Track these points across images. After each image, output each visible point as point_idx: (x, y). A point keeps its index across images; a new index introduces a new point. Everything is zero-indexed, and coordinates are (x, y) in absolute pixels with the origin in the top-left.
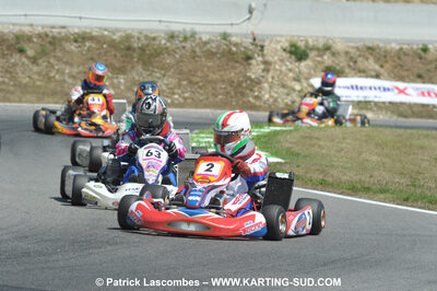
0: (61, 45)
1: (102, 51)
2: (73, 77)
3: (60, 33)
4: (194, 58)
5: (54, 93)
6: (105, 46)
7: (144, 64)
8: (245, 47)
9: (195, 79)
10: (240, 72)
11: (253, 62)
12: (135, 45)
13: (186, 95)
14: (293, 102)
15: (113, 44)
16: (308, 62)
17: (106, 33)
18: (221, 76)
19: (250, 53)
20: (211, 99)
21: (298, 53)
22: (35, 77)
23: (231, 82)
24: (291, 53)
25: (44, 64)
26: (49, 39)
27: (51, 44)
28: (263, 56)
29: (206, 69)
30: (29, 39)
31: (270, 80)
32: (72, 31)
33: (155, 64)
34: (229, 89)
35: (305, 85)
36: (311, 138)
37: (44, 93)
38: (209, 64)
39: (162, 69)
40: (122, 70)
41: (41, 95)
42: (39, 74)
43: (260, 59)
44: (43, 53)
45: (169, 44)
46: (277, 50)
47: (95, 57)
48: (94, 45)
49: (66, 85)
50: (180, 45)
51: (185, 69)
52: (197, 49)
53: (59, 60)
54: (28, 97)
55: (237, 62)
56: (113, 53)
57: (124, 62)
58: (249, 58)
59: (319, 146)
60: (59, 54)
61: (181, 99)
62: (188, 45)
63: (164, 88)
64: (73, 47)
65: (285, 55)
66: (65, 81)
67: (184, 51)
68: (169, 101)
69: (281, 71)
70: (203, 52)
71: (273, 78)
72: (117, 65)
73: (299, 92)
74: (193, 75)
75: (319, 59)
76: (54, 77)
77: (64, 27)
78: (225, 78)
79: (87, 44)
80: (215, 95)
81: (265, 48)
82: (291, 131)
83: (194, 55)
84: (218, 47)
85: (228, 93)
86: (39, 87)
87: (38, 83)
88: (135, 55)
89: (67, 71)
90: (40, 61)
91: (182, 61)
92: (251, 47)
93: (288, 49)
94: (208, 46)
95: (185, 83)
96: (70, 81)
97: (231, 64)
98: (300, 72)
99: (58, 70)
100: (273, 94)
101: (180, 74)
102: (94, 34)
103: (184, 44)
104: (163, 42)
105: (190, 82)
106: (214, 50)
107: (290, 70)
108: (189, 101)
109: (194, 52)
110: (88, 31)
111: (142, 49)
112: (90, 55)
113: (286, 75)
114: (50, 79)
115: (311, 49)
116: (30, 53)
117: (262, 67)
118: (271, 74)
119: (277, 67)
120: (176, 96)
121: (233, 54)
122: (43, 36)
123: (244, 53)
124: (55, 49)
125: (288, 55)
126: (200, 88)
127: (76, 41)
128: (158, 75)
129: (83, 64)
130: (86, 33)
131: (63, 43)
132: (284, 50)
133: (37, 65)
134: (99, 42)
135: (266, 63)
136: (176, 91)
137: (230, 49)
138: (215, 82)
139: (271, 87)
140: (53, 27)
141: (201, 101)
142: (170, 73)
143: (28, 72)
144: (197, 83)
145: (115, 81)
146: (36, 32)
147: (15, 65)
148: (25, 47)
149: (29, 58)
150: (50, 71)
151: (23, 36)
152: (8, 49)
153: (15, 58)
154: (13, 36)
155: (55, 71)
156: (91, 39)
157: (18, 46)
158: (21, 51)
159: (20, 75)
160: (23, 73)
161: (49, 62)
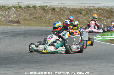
0: (92, 11)
1: (104, 13)
3: (92, 8)
6: (105, 11)
12: (113, 11)
15: (107, 11)
17: (105, 8)
22: (84, 20)
26: (89, 10)
30: (83, 10)
32: (95, 7)
40: (109, 18)
42: (85, 19)
44: (87, 14)
47: (102, 14)
48: (101, 11)
56: (107, 13)
57: (110, 15)
60: (92, 14)
64: (95, 12)
72: (108, 16)
77: (93, 6)
79: (100, 11)
87: (85, 22)
88: (113, 13)
90: (86, 16)
102: (102, 8)
110: (100, 7)
112: (100, 14)
116: (83, 14)
124: (90, 13)
127: (96, 10)
130: (99, 8)
131: (93, 11)
134: (103, 10)
140: (90, 7)
145: (107, 21)
146: (86, 8)
147: (79, 17)
148: (82, 12)
149: (83, 15)
150: (89, 19)
151: (81, 9)
152: (77, 13)
153: (79, 15)
154: (79, 9)
155: (90, 18)
156: (101, 9)
157: (80, 12)
158: (81, 13)
159: (80, 20)
160: (81, 19)
161: (89, 16)
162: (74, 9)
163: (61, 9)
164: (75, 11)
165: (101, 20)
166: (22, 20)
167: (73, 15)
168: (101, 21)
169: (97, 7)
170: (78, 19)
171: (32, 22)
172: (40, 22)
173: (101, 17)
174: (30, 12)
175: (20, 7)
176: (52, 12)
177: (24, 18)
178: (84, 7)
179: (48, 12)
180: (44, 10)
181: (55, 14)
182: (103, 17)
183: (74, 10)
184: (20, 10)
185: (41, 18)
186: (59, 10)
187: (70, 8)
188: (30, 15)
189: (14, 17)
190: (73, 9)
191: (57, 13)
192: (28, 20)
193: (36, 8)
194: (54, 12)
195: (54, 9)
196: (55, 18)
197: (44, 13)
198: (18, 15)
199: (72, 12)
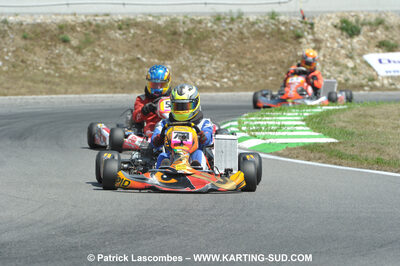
0: (105, 33)
1: (148, 37)
2: (120, 65)
3: (103, 21)
4: (241, 39)
5: (100, 83)
6: (150, 32)
7: (191, 48)
8: (294, 26)
9: (244, 62)
10: (291, 51)
11: (303, 40)
12: (181, 29)
13: (236, 78)
14: (347, 80)
15: (158, 30)
16: (361, 38)
17: (151, 18)
18: (271, 57)
19: (299, 31)
20: (261, 81)
21: (349, 29)
22: (81, 67)
23: (281, 63)
24: (342, 29)
25: (89, 53)
26: (93, 27)
27: (95, 32)
28: (313, 33)
29: (254, 51)
30: (73, 28)
31: (322, 59)
33: (203, 48)
34: (280, 69)
35: (358, 61)
36: (365, 116)
37: (90, 83)
38: (258, 45)
39: (210, 53)
40: (168, 56)
41: (88, 85)
42: (84, 63)
43: (310, 37)
44: (87, 42)
45: (215, 27)
46: (327, 27)
47: (141, 43)
48: (139, 32)
49: (112, 74)
50: (227, 27)
51: (233, 51)
52: (245, 30)
53: (104, 48)
54: (74, 88)
55: (286, 41)
56: (159, 39)
57: (170, 47)
58: (298, 37)
59: (375, 124)
60: (104, 43)
61: (231, 83)
62: (235, 26)
63: (213, 72)
64: (117, 35)
65: (337, 32)
66: (110, 70)
67: (231, 33)
68: (218, 85)
69: (333, 49)
70: (251, 33)
71: (324, 56)
72: (164, 51)
73: (352, 69)
74: (242, 58)
75: (372, 34)
76: (99, 66)
77: (107, 15)
78: (275, 58)
79: (132, 31)
80: (265, 77)
81: (315, 25)
82: (344, 110)
83: (241, 37)
84: (266, 27)
85: (279, 74)
86: (85, 77)
87: (84, 73)
88: (181, 40)
89: (113, 60)
90: (85, 51)
91: (231, 44)
92: (300, 25)
93: (339, 25)
94: (256, 26)
95: (233, 65)
96: (116, 69)
97: (280, 43)
98: (353, 49)
99: (103, 59)
100: (325, 72)
101: (228, 56)
102: (139, 20)
103: (231, 26)
104: (209, 25)
105: (239, 64)
106: (263, 30)
107: (342, 47)
108: (239, 84)
109: (241, 33)
110: (132, 17)
111: (188, 33)
112: (135, 43)
113: (338, 52)
114: (96, 69)
115: (363, 25)
116: (74, 42)
117: (313, 45)
118: (322, 52)
119: (328, 44)
120: (225, 80)
121: (282, 33)
122: (86, 25)
123: (293, 31)
124: (99, 38)
125: (339, 32)
126: (250, 70)
127: (120, 28)
128: (206, 59)
129: (129, 52)
130: (130, 19)
131: (107, 31)
132: (335, 27)
133: (82, 55)
134: (143, 27)
135: (316, 41)
136: (225, 74)
137: (279, 29)
138: (265, 63)
139: (323, 66)
140: (97, 15)
141: (251, 83)
142: (218, 56)
143: (72, 62)
144: (247, 65)
146: (80, 21)
147: (59, 56)
148: (69, 36)
149: (73, 48)
150: (95, 61)
151: (66, 26)
152: (52, 39)
153: (60, 49)
154: (55, 26)
155: (100, 60)
156: (136, 25)
157: (61, 36)
158: (65, 41)
159: (65, 66)
160: (68, 64)
161: (94, 51)
162: (39, 25)
164: (42, 33)
165: (140, 67)
167: (37, 49)
168: (141, 71)
169: (120, 17)
170: (55, 64)
173: (139, 56)
178: (73, 18)
182: (147, 56)
183: (39, 30)
190: (33, 25)
199: (31, 39)
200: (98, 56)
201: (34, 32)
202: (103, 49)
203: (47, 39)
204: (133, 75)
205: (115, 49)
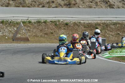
0: (109, 26)
2: (113, 36)
3: (109, 22)
6: (123, 26)
17: (124, 22)
25: (104, 32)
26: (106, 24)
30: (99, 25)
32: (113, 21)
44: (103, 29)
47: (120, 29)
49: (110, 38)
60: (109, 29)
64: (113, 27)
66: (110, 37)
76: (106, 36)
77: (111, 21)
89: (111, 34)
102: (120, 22)
112: (118, 29)
122: (104, 24)
124: (107, 27)
127: (114, 25)
129: (116, 31)
140: (107, 21)
146: (102, 22)
148: (98, 27)
150: (105, 34)
151: (97, 24)
152: (93, 28)
154: (94, 24)
157: (96, 27)
161: (106, 31)
162: (90, 23)
163: (75, 24)
164: (91, 26)
165: (119, 36)
166: (31, 37)
167: (88, 30)
169: (115, 21)
171: (42, 38)
172: (51, 39)
173: (119, 33)
174: (40, 28)
175: (30, 22)
176: (65, 28)
177: (34, 34)
178: (100, 21)
179: (60, 27)
180: (56, 25)
181: (68, 29)
184: (30, 25)
185: (53, 35)
186: (73, 25)
187: (84, 23)
188: (41, 31)
189: (23, 33)
190: (88, 23)
191: (70, 28)
192: (38, 36)
193: (48, 24)
194: (68, 27)
195: (67, 24)
196: (68, 34)
197: (56, 28)
198: (28, 31)
199: (87, 27)
200: (107, 33)
201: (88, 26)
202: (108, 31)
203: (92, 27)
204: (116, 39)
205: (112, 30)
